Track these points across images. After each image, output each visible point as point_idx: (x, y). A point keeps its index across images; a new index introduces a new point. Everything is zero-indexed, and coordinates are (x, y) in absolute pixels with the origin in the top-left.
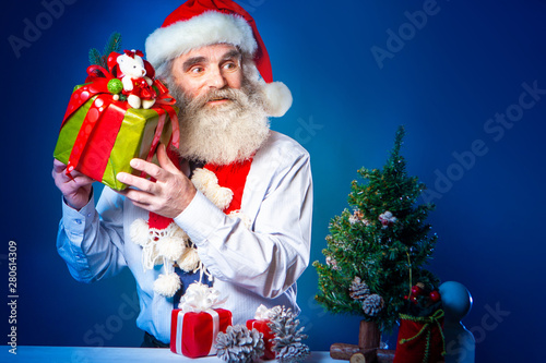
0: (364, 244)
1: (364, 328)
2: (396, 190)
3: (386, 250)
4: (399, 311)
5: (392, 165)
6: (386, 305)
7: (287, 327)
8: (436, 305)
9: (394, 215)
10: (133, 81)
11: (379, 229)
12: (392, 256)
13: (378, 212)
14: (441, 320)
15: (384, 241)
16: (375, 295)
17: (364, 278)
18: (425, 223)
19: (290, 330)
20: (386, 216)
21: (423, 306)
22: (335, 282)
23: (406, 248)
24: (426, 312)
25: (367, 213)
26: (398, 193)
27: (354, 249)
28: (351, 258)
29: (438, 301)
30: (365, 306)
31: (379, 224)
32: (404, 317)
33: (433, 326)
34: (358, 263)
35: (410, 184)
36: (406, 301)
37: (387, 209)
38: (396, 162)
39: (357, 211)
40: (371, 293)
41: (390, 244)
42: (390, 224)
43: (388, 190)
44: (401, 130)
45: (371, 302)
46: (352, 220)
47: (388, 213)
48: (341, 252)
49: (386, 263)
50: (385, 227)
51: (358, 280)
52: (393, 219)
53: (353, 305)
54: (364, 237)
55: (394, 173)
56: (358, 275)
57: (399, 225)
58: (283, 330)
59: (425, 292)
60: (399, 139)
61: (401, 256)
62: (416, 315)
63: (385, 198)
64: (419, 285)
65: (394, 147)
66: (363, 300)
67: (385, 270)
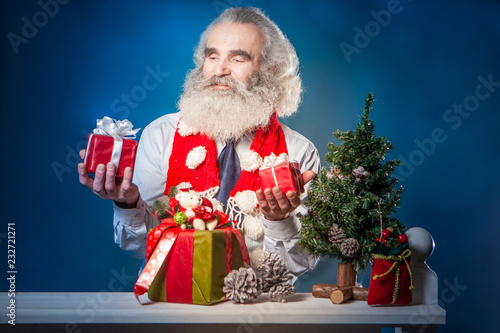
0: (340, 196)
1: (342, 270)
2: (367, 148)
3: (359, 200)
4: (372, 252)
5: (363, 128)
6: (361, 247)
7: (275, 268)
8: (404, 246)
9: (366, 170)
10: (194, 210)
11: (353, 182)
12: (365, 206)
13: (351, 168)
14: (408, 259)
15: (357, 192)
16: (350, 239)
17: (341, 225)
18: (392, 176)
19: (277, 271)
20: (359, 170)
21: (393, 246)
22: (316, 229)
23: (377, 198)
24: (395, 251)
25: (342, 168)
26: (368, 151)
27: (332, 201)
28: (329, 208)
29: (405, 243)
30: (342, 249)
31: (353, 178)
32: (376, 256)
33: (401, 263)
34: (336, 212)
35: (378, 144)
36: (378, 243)
37: (360, 164)
38: (366, 124)
39: (333, 167)
40: (348, 237)
41: (363, 195)
42: (363, 177)
43: (360, 148)
44: (370, 97)
45: (348, 245)
46: (329, 176)
47: (360, 168)
48: (321, 202)
49: (359, 211)
50: (358, 180)
51: (336, 227)
52: (365, 173)
53: (332, 248)
54: (340, 189)
55: (365, 134)
56: (336, 222)
57: (370, 178)
58: (272, 272)
59: (393, 235)
60: (368, 104)
61: (372, 205)
62: (386, 254)
63: (357, 155)
64: (389, 229)
65: (364, 111)
66: (340, 243)
67: (359, 217)
